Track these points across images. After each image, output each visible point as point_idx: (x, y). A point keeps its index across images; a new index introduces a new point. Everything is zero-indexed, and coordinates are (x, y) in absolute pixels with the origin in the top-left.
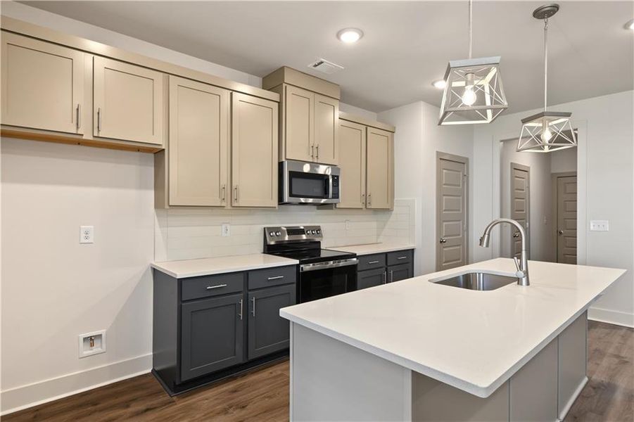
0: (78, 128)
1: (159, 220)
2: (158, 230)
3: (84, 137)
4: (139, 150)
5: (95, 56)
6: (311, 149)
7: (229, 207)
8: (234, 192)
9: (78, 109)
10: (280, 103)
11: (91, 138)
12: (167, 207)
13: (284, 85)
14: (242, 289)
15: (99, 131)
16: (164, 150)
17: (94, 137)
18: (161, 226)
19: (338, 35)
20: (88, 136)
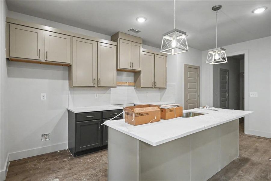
0: (39, 58)
1: (70, 92)
2: (70, 95)
3: (42, 61)
4: (63, 65)
5: (46, 31)
6: (130, 64)
7: (96, 87)
8: (98, 81)
9: (39, 51)
10: (117, 46)
11: (44, 61)
12: (72, 87)
13: (119, 39)
14: (100, 118)
15: (47, 59)
16: (71, 65)
17: (45, 61)
18: (71, 94)
19: (137, 19)
20: (43, 61)
